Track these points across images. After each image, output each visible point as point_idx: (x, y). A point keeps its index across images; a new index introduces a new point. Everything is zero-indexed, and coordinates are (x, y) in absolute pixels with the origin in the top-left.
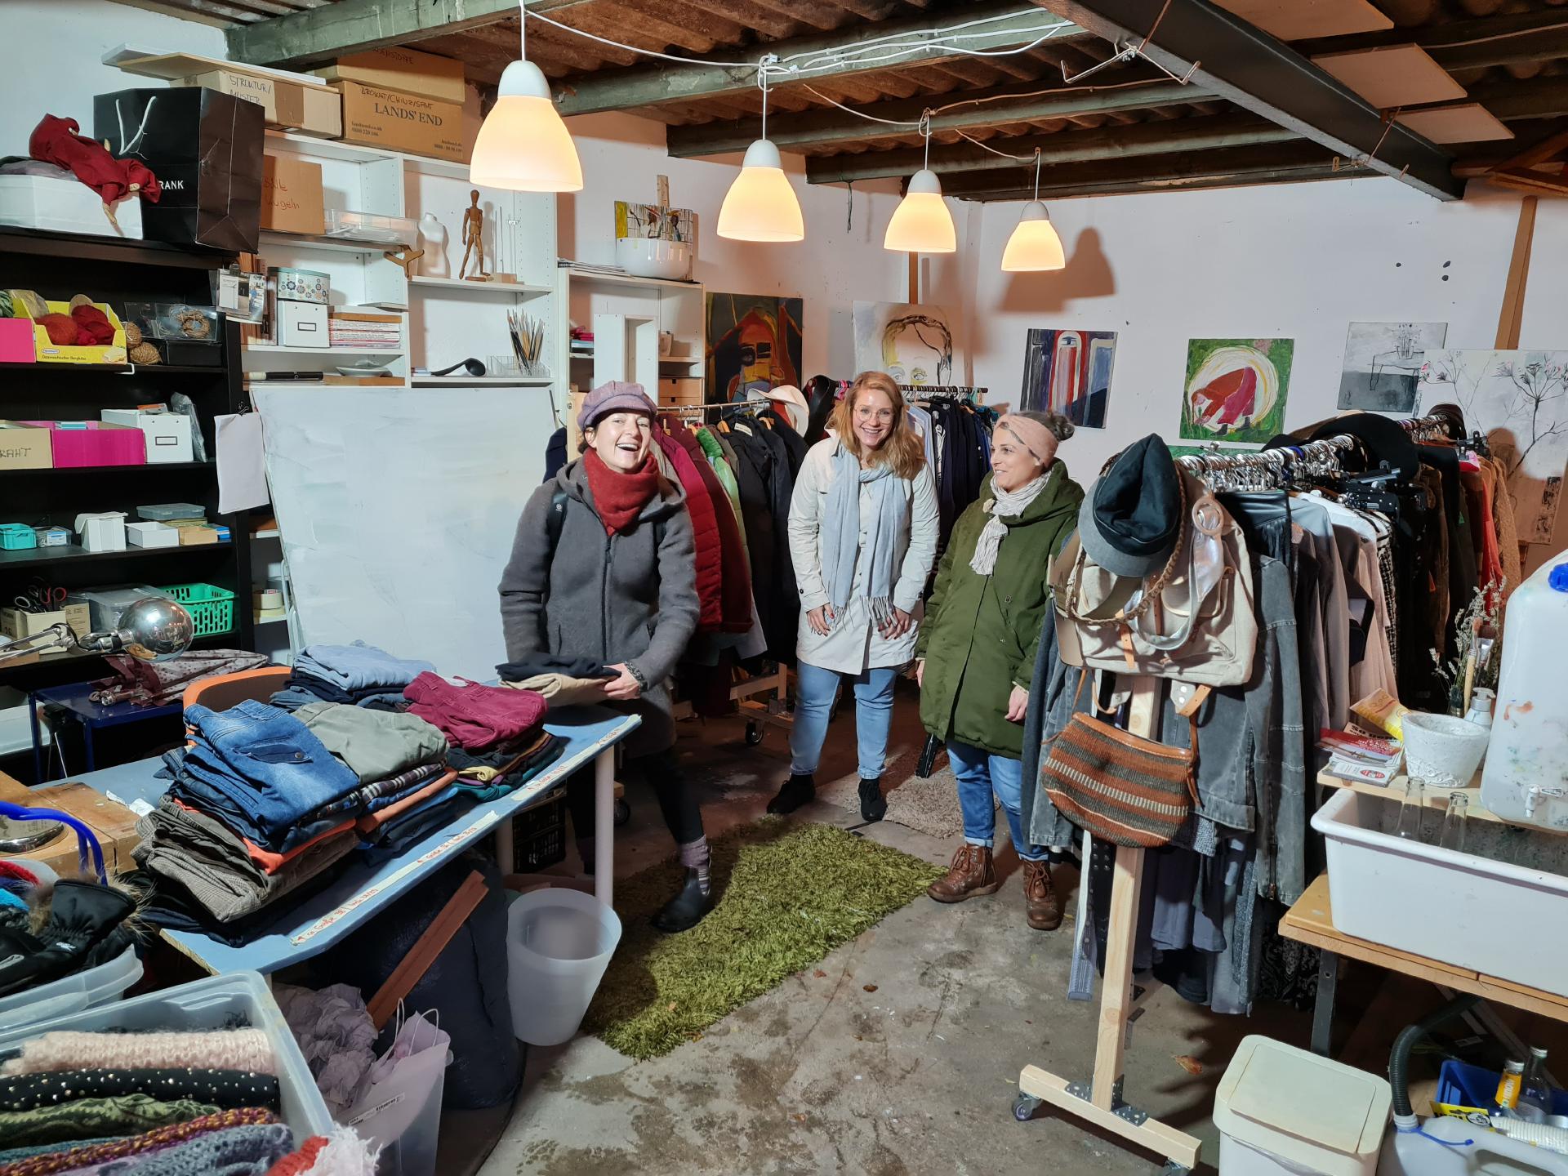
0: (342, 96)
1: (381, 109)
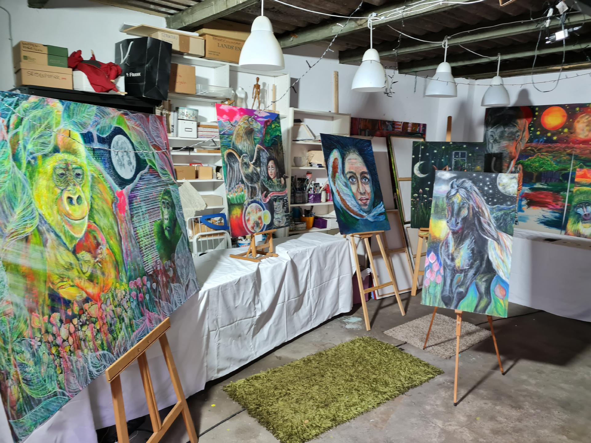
0: (205, 41)
1: (220, 45)
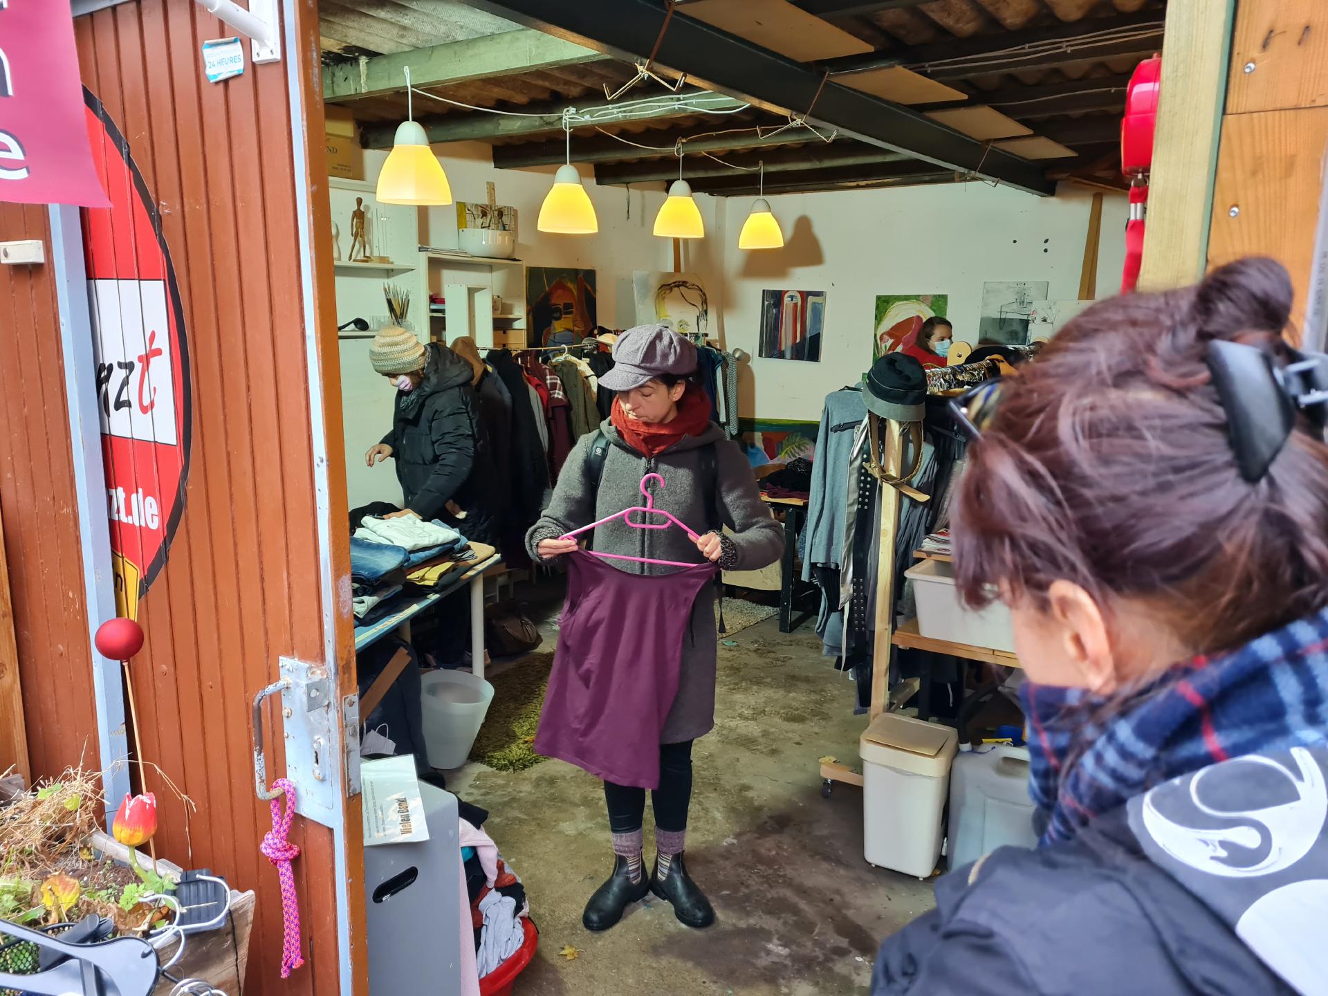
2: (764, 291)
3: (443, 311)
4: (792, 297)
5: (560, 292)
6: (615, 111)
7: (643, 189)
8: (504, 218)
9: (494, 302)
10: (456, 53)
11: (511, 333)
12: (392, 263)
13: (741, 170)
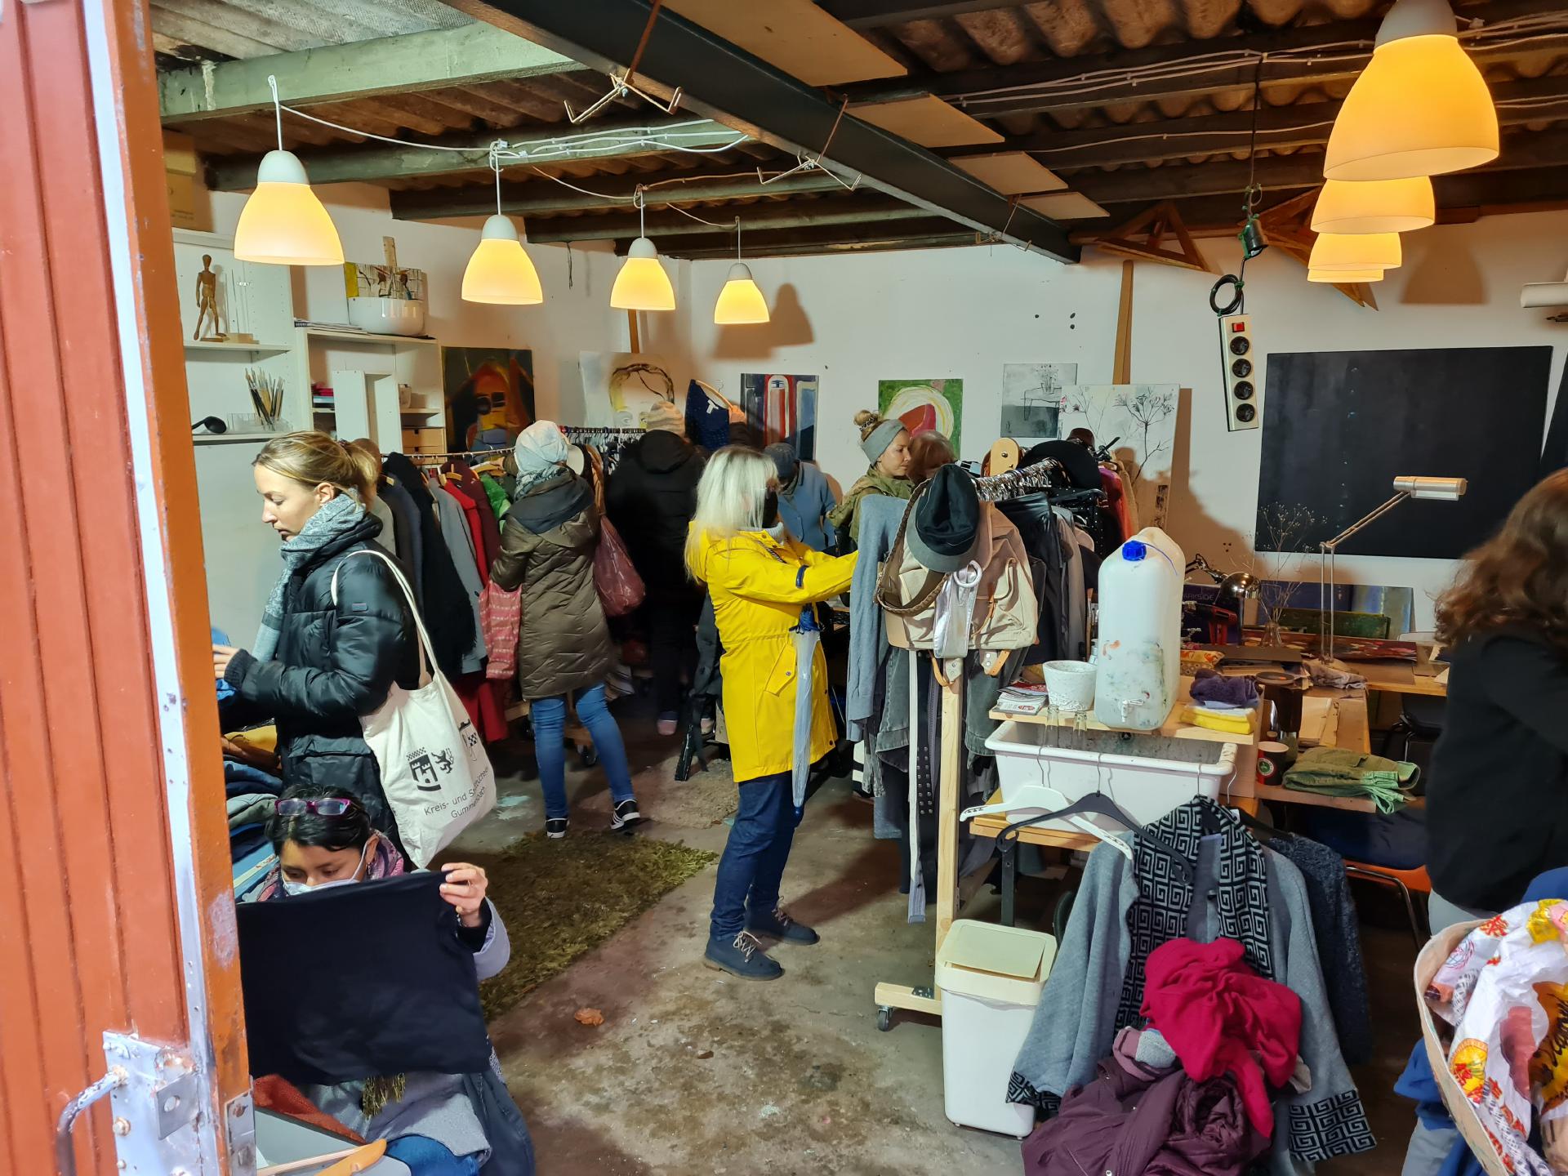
2: (742, 375)
3: (331, 406)
4: (778, 383)
5: (488, 378)
6: (561, 146)
7: (586, 249)
8: (409, 284)
9: (402, 394)
10: (343, 60)
11: (424, 433)
12: (257, 342)
13: (712, 227)
